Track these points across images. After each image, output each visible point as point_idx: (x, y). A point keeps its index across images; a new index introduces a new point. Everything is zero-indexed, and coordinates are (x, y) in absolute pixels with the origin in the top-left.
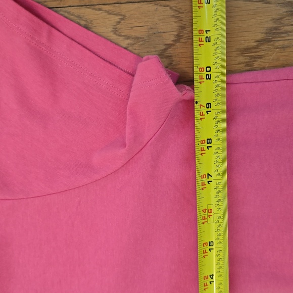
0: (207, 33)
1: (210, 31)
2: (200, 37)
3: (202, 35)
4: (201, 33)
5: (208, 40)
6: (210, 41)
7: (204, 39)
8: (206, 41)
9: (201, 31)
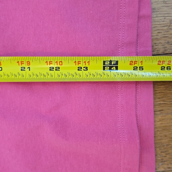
0: (28, 68)
1: (30, 70)
2: (24, 63)
3: (27, 64)
4: (27, 63)
5: (23, 69)
6: (21, 70)
7: (23, 66)
8: (21, 68)
9: (29, 63)
